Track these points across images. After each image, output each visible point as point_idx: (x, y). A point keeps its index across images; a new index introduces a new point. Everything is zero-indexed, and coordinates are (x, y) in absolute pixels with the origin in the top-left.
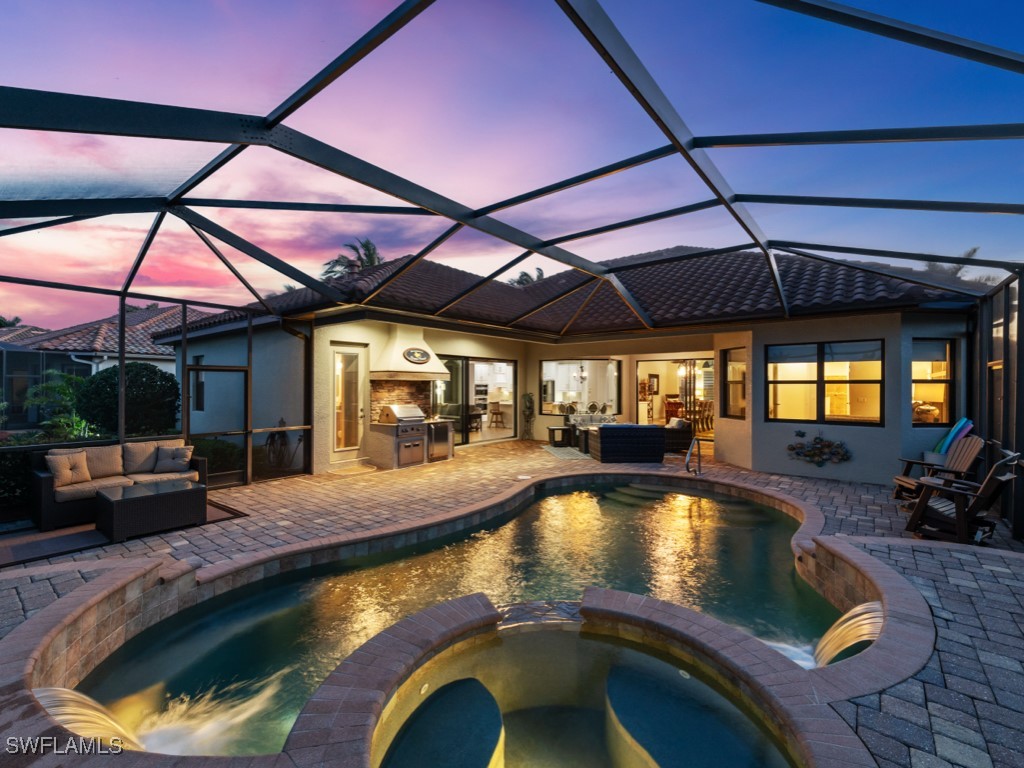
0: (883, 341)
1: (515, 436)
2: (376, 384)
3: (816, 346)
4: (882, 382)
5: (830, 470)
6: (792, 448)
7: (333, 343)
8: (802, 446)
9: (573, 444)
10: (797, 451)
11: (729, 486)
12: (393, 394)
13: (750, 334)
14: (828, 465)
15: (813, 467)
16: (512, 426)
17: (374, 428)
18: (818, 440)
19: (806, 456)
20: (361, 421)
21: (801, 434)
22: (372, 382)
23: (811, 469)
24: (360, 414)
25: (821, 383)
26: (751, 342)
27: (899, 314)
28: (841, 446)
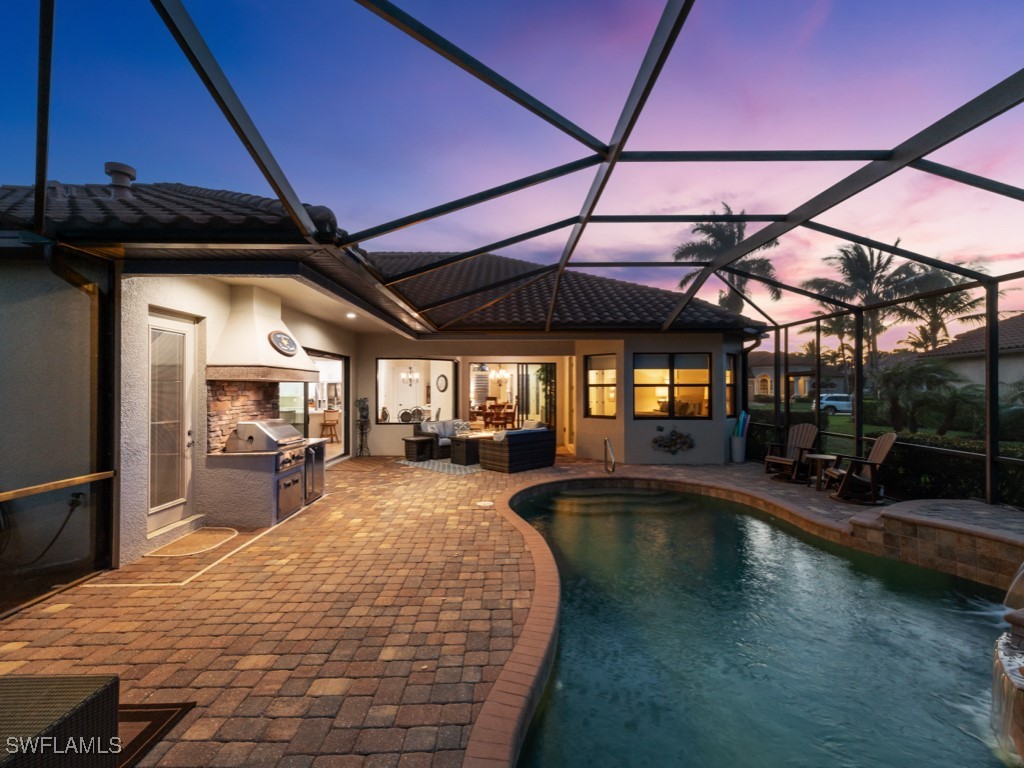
0: (710, 354)
1: (347, 452)
2: (218, 387)
3: (667, 356)
4: (710, 386)
5: (681, 456)
6: (655, 441)
7: (155, 310)
8: (662, 439)
9: (435, 455)
10: (659, 443)
11: (648, 481)
12: (238, 403)
13: (621, 342)
14: (680, 452)
15: (669, 455)
16: (342, 438)
17: (212, 462)
18: (674, 433)
19: (665, 447)
20: (188, 453)
21: (660, 429)
22: (210, 383)
23: (669, 457)
24: (188, 439)
25: (672, 387)
26: (623, 349)
27: (721, 335)
28: (688, 437)
